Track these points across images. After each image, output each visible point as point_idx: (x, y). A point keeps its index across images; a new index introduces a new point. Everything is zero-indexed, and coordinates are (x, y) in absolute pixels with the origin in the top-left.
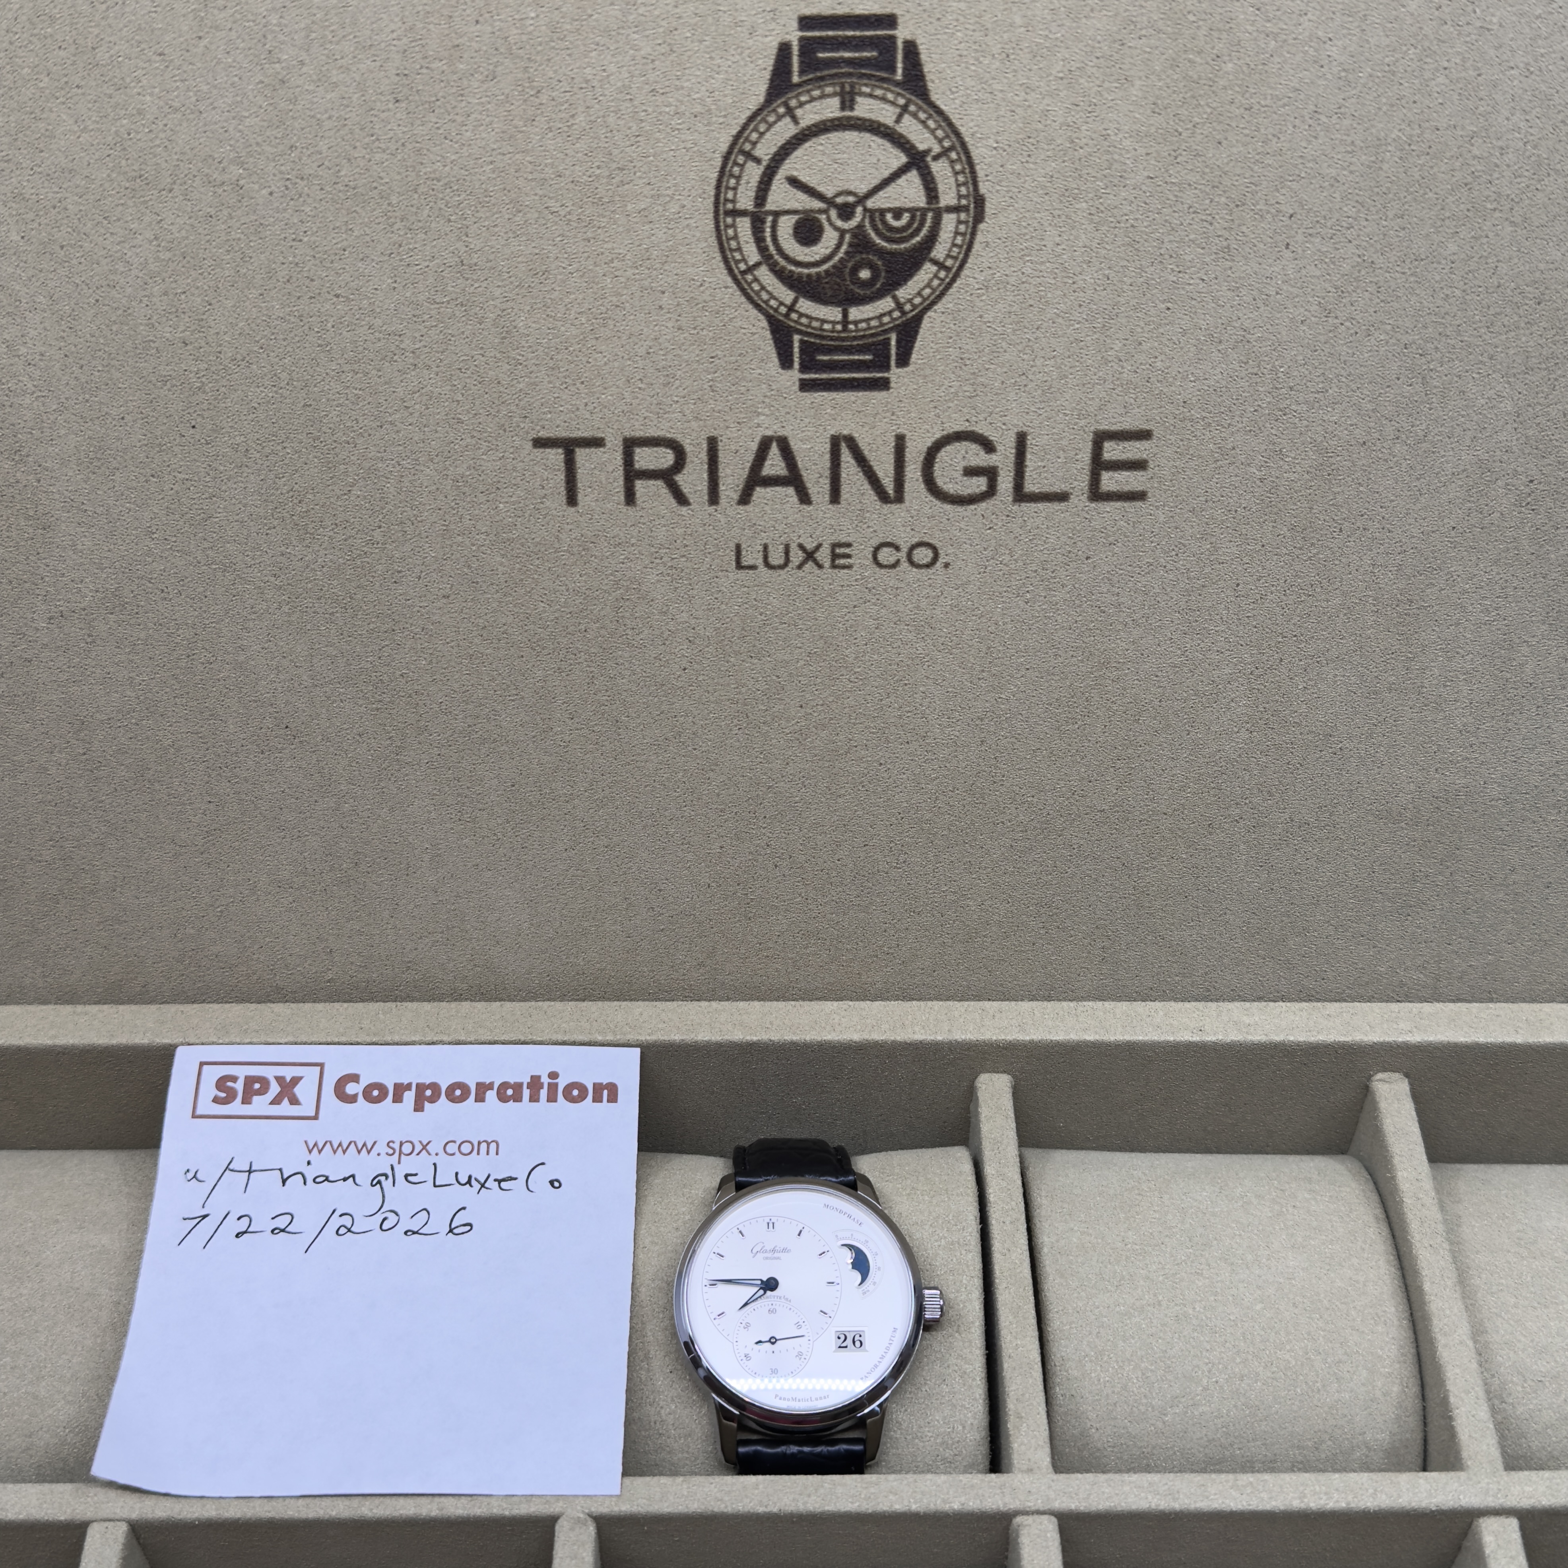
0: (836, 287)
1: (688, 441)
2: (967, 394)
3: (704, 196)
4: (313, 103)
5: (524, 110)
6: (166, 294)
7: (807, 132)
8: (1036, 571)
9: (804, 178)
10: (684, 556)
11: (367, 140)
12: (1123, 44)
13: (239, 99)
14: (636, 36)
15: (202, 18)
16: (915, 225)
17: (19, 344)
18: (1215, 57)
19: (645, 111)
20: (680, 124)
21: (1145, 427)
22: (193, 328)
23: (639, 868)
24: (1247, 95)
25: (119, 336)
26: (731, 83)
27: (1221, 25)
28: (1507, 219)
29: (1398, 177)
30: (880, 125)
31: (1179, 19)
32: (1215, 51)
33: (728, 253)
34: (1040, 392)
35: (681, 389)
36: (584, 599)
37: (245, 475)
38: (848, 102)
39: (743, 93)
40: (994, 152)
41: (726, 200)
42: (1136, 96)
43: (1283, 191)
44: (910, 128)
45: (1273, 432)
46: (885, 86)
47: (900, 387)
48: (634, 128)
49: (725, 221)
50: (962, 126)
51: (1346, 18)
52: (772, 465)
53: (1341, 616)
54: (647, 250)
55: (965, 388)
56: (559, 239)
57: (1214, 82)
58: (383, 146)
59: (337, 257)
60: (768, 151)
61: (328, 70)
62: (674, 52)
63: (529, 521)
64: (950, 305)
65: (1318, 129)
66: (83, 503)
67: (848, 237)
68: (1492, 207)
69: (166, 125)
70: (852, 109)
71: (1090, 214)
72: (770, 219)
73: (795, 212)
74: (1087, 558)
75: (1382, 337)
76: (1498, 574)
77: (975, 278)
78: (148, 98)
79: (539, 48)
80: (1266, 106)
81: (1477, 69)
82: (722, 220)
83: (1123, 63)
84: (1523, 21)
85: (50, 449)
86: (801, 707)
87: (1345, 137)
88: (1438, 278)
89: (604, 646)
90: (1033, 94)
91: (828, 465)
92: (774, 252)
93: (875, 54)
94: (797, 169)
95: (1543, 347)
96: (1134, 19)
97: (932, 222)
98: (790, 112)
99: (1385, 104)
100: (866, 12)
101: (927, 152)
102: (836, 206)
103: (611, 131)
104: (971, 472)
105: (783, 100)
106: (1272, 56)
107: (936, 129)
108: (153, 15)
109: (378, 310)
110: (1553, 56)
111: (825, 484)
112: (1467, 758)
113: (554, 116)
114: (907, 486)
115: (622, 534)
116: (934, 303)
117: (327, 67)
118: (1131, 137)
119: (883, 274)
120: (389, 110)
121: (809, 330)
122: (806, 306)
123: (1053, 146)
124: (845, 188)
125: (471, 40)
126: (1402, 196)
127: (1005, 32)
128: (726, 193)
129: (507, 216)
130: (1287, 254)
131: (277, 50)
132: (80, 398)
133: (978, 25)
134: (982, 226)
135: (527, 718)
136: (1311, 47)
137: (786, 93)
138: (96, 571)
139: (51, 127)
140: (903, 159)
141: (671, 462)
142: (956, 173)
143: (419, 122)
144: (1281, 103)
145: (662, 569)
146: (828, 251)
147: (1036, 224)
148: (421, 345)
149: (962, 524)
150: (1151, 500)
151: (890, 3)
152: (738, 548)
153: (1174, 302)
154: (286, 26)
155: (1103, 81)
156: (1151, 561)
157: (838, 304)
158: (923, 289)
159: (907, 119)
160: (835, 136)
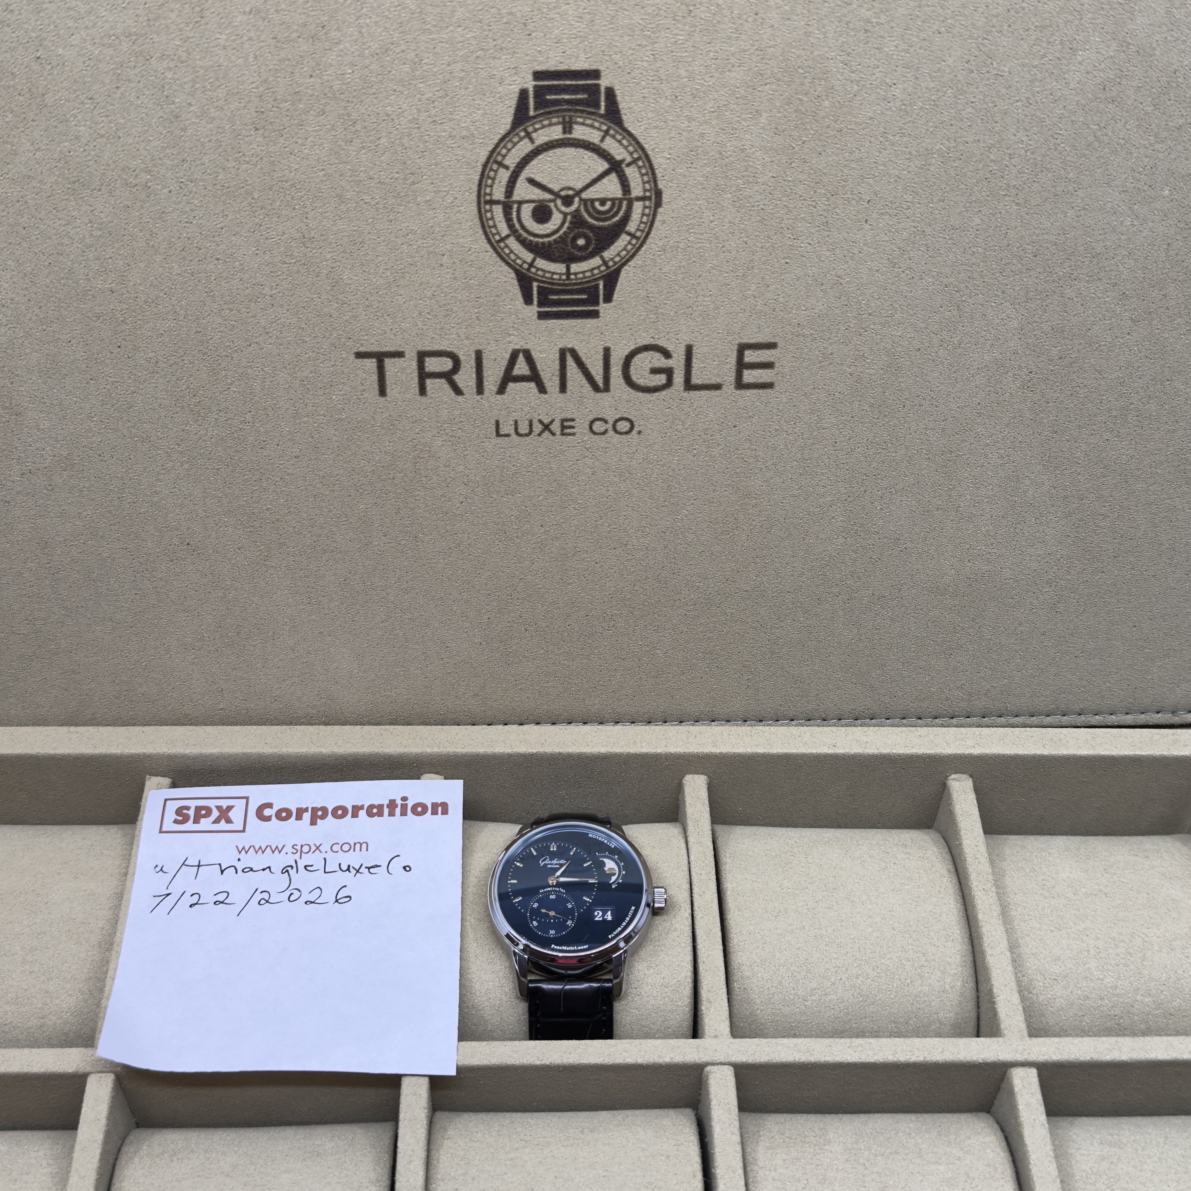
0: (562, 250)
1: (462, 353)
2: (652, 320)
3: (470, 191)
4: (198, 131)
5: (345, 135)
6: (98, 259)
7: (540, 149)
8: (700, 436)
9: (538, 178)
10: (460, 429)
11: (236, 156)
12: (754, 89)
13: (146, 128)
14: (421, 85)
15: (119, 74)
16: (615, 210)
18: (816, 97)
19: (429, 135)
20: (453, 144)
21: (773, 340)
22: (117, 281)
23: (433, 633)
24: (838, 122)
25: (66, 287)
26: (488, 116)
27: (820, 76)
28: (1014, 201)
29: (940, 175)
30: (590, 143)
31: (792, 72)
32: (816, 93)
33: (487, 229)
34: (701, 318)
35: (456, 319)
36: (392, 458)
37: (156, 378)
38: (568, 128)
39: (496, 123)
40: (668, 161)
41: (486, 194)
42: (764, 123)
43: (863, 185)
44: (611, 145)
45: (858, 342)
46: (593, 117)
47: (606, 316)
48: (421, 147)
50: (646, 144)
51: (904, 70)
52: (520, 368)
53: (905, 462)
54: (432, 227)
55: (651, 316)
56: (371, 220)
57: (816, 113)
58: (247, 159)
59: (217, 234)
60: (514, 161)
61: (208, 109)
62: (448, 96)
63: (353, 407)
64: (640, 262)
65: (887, 143)
66: (43, 398)
67: (569, 218)
68: (1004, 193)
69: (95, 146)
70: (570, 133)
71: (733, 201)
72: (515, 206)
73: (532, 201)
74: (735, 427)
75: (930, 280)
76: (1009, 433)
77: (656, 244)
78: (82, 128)
79: (355, 94)
80: (852, 129)
81: (994, 102)
82: (482, 207)
83: (755, 102)
84: (1025, 69)
85: (19, 362)
86: (542, 526)
87: (905, 149)
88: (967, 241)
89: (407, 488)
90: (694, 122)
91: (558, 367)
92: (519, 228)
93: (585, 96)
94: (534, 173)
95: (1038, 285)
96: (762, 72)
97: (626, 207)
98: (528, 135)
99: (932, 126)
100: (579, 69)
101: (623, 161)
102: (561, 197)
103: (406, 149)
104: (655, 371)
105: (523, 127)
106: (855, 96)
107: (628, 146)
108: (85, 72)
109: (246, 268)
110: (1045, 92)
111: (557, 380)
112: (990, 553)
113: (366, 139)
114: (612, 381)
115: (417, 415)
116: (628, 260)
117: (207, 107)
118: (760, 150)
119: (594, 242)
120: (251, 135)
121: (544, 279)
122: (541, 263)
123: (707, 157)
124: (567, 185)
125: (307, 88)
126: (943, 187)
127: (674, 81)
128: (485, 189)
129: (334, 206)
130: (867, 226)
131: (172, 96)
132: (40, 328)
133: (656, 77)
134: (660, 210)
135: (355, 536)
136: (881, 89)
137: (525, 123)
138: (54, 443)
139: (14, 148)
140: (606, 166)
141: (451, 367)
142: (642, 175)
143: (272, 143)
144: (860, 127)
145: (445, 437)
146: (556, 227)
147: (697, 208)
148: (276, 291)
149: (650, 406)
150: (777, 388)
151: (595, 62)
152: (497, 423)
153: (791, 258)
154: (178, 79)
155: (741, 113)
156: (777, 427)
157: (563, 262)
158: (621, 251)
159: (608, 140)
160: (559, 151)
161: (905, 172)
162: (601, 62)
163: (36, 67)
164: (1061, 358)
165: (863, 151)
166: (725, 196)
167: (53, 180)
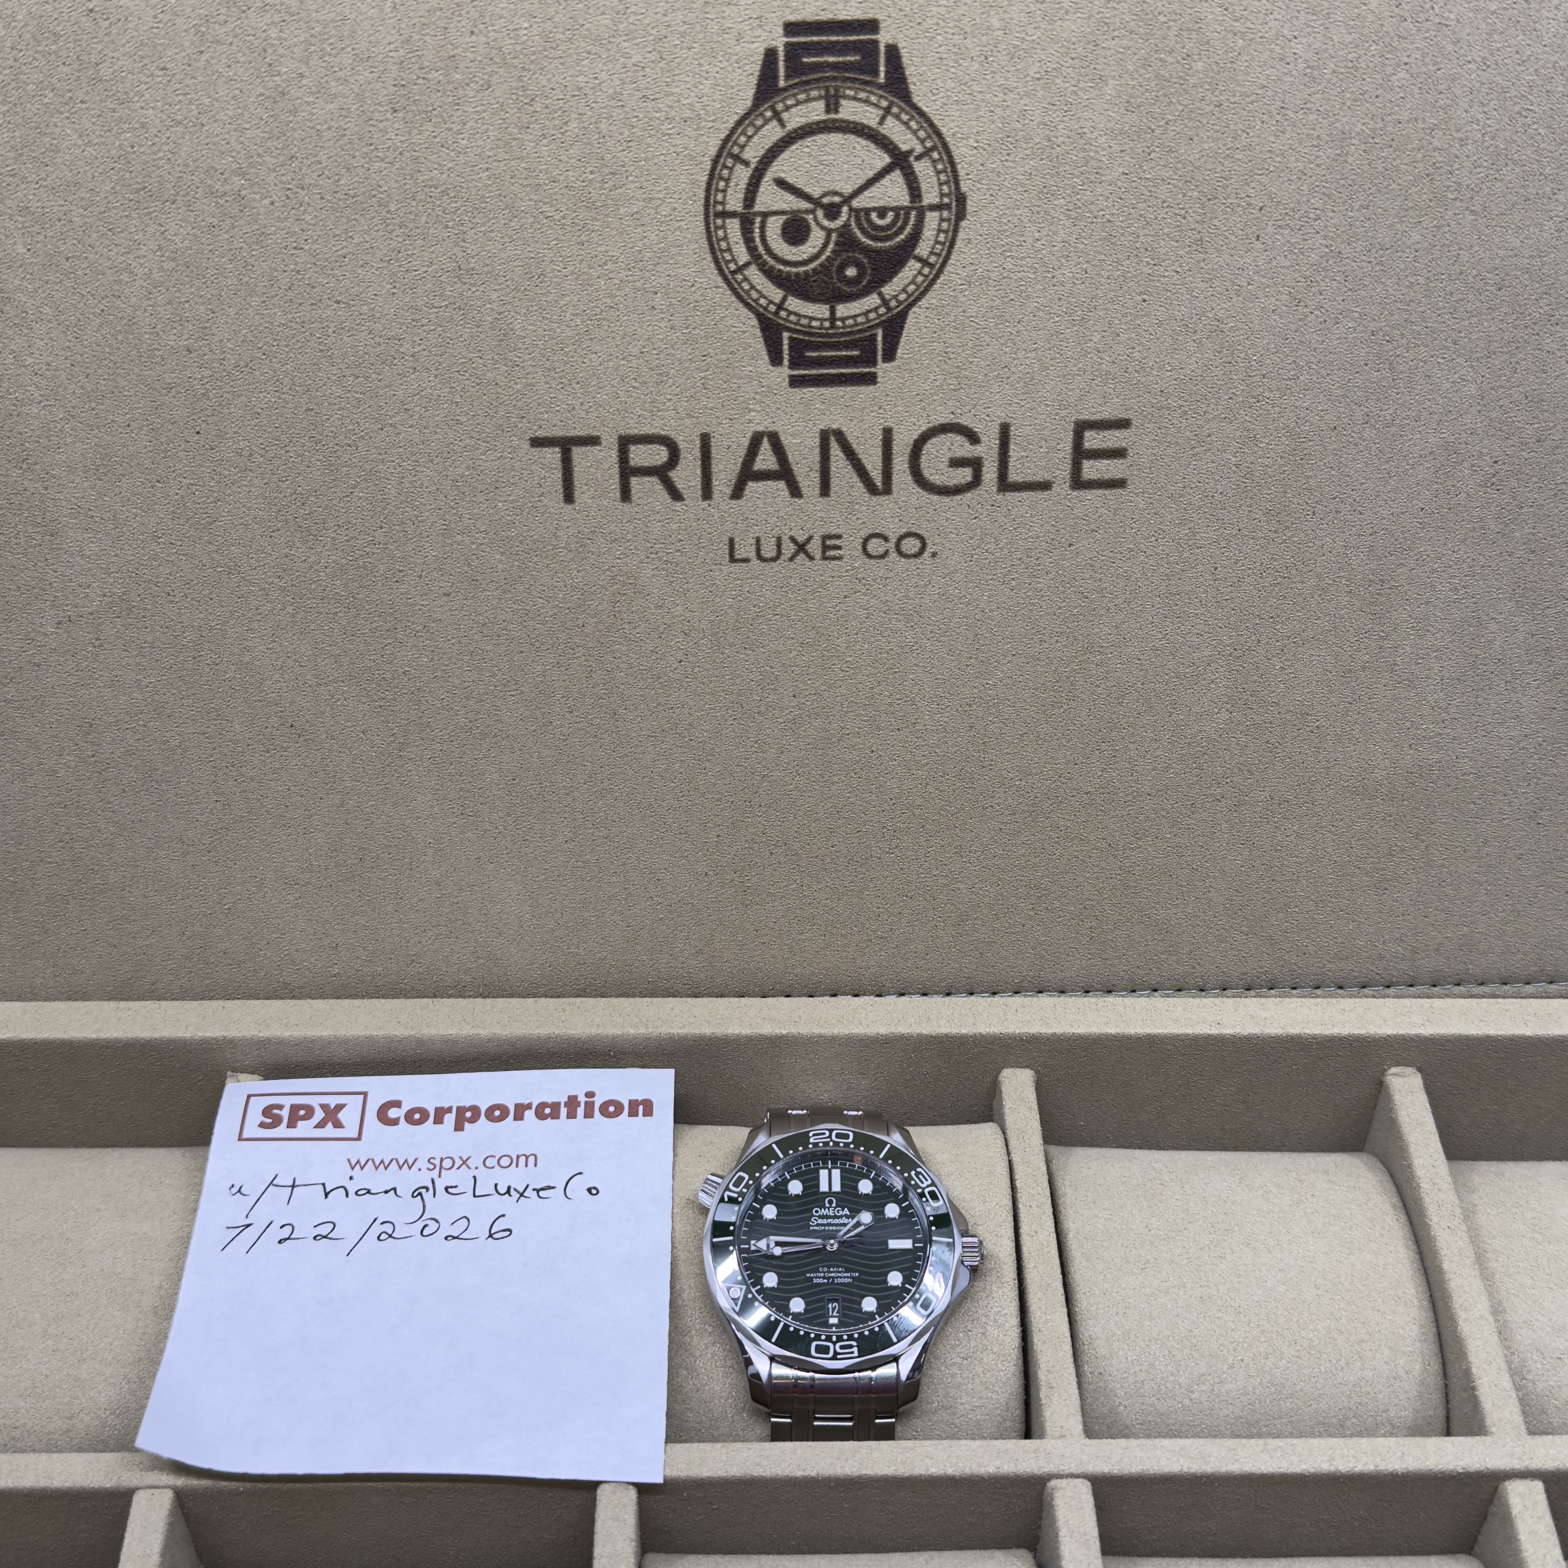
0: (823, 285)
1: (681, 438)
2: (952, 387)
3: (694, 198)
4: (313, 114)
5: (518, 117)
6: (170, 303)
7: (793, 135)
8: (1020, 559)
9: (791, 180)
10: (679, 550)
11: (365, 150)
12: (1097, 45)
13: (240, 111)
14: (627, 44)
15: (203, 33)
16: (899, 224)
17: (26, 355)
18: (1185, 56)
19: (637, 117)
20: (670, 129)
21: (1124, 416)
22: (197, 336)
23: (638, 858)
24: (1217, 93)
25: (125, 345)
26: (719, 88)
27: (1190, 25)
28: (1467, 208)
29: (1362, 170)
30: (864, 126)
31: (1151, 20)
32: (1185, 51)
33: (718, 253)
34: (1022, 384)
35: (674, 387)
36: (582, 594)
37: (249, 478)
38: (832, 105)
39: (731, 98)
40: (975, 151)
41: (716, 202)
42: (1110, 95)
43: (1253, 185)
44: (893, 129)
45: (1247, 418)
46: (869, 89)
47: (886, 382)
48: (626, 133)
49: (715, 223)
50: (944, 126)
51: (1310, 17)
52: (764, 460)
53: (1316, 597)
54: (640, 252)
55: (950, 382)
56: (554, 243)
57: (1185, 80)
58: (381, 155)
59: (338, 264)
60: (756, 154)
61: (327, 81)
62: (664, 59)
63: (527, 519)
64: (934, 301)
65: (1286, 123)
66: (90, 510)
67: (834, 236)
68: (1453, 197)
69: (169, 138)
70: (837, 111)
71: (1068, 210)
72: (758, 220)
73: (783, 213)
74: (1070, 545)
75: (1350, 325)
76: (1466, 553)
77: (958, 274)
78: (151, 111)
79: (533, 58)
80: (1235, 103)
81: (1436, 63)
82: (712, 222)
83: (1097, 64)
84: (1478, 16)
85: (57, 457)
86: (794, 696)
87: (1312, 132)
88: (1403, 266)
89: (602, 640)
90: (1011, 95)
91: (818, 458)
92: (763, 252)
93: (858, 58)
94: (784, 171)
95: (1504, 332)
96: (1107, 21)
97: (915, 221)
98: (777, 115)
99: (1349, 99)
100: (849, 18)
101: (910, 152)
102: (823, 206)
103: (604, 137)
104: (956, 463)
105: (770, 104)
106: (1240, 54)
107: (918, 130)
108: (155, 31)
109: (378, 315)
110: (1509, 49)
111: (816, 477)
112: (1440, 734)
113: (548, 123)
114: (895, 478)
115: (618, 530)
116: (918, 299)
117: (325, 79)
118: (1106, 134)
119: (869, 272)
120: (387, 120)
121: (798, 327)
122: (794, 304)
123: (1031, 145)
124: (832, 188)
125: (466, 50)
126: (1366, 187)
127: (983, 35)
128: (716, 195)
129: (503, 222)
130: (1258, 245)
131: (277, 64)
132: (86, 406)
133: (958, 29)
134: (963, 224)
135: (528, 713)
136: (1276, 44)
137: (773, 97)
138: (104, 576)
139: (55, 142)
140: (887, 159)
141: (666, 459)
142: (938, 173)
143: (416, 131)
144: (1249, 100)
145: (657, 564)
146: (815, 250)
147: (1016, 221)
148: (419, 348)
149: (949, 515)
150: (1131, 487)
151: (872, 8)
152: (731, 542)
153: (1151, 294)
154: (286, 40)
155: (1079, 81)
156: (1131, 546)
157: (825, 302)
158: (907, 286)
159: (890, 121)
160: (820, 139)
161: (1312, 166)
162: (881, 8)
163: (87, 23)
164: (1538, 441)
165: (1252, 134)
166: (1056, 203)
167: (109, 188)
